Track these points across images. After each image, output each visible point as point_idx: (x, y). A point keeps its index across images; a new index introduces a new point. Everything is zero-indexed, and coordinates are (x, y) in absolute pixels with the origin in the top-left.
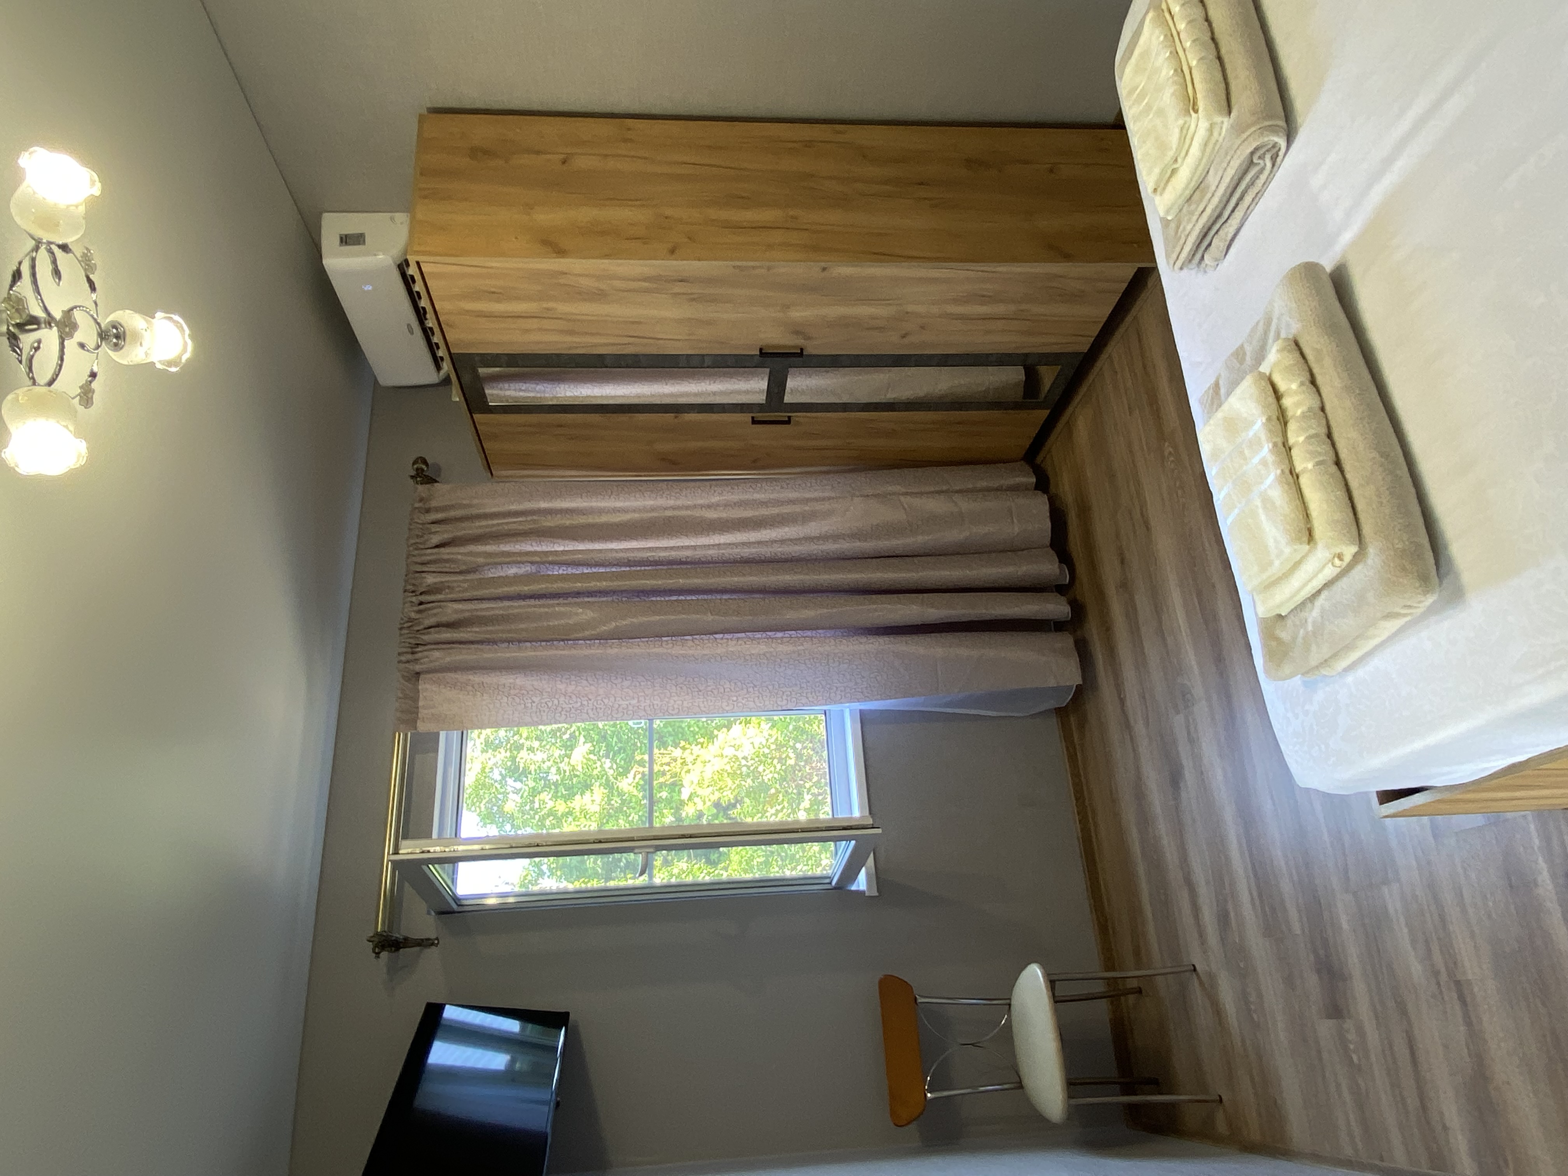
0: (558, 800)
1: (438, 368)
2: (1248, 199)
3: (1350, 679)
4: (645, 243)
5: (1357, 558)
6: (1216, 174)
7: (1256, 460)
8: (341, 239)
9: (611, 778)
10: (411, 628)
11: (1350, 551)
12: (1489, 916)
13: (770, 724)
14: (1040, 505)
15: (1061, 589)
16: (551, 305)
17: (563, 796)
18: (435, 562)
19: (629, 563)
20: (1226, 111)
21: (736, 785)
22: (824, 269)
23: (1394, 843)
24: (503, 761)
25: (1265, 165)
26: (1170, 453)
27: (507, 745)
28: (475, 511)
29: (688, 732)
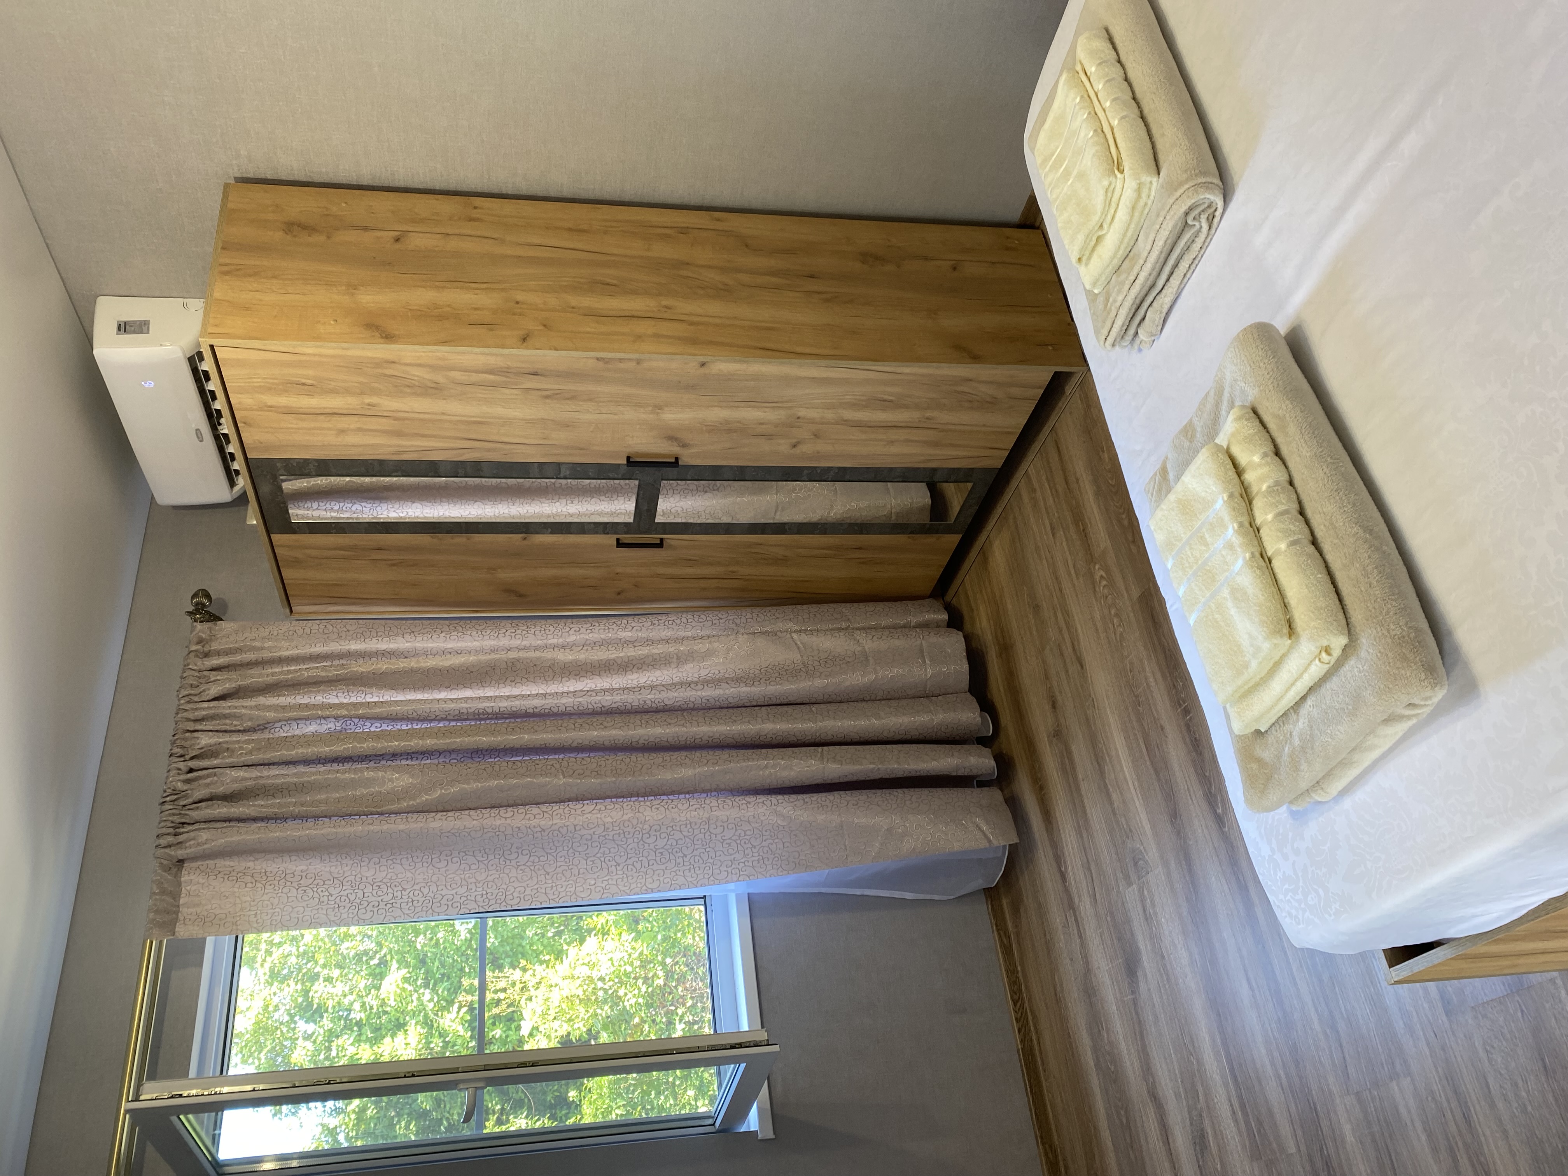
0: (362, 1044)
1: (232, 483)
2: (1184, 265)
3: (1347, 803)
4: (491, 330)
5: (1348, 651)
6: (1147, 238)
7: (1220, 543)
8: (119, 326)
9: (430, 1012)
10: (176, 803)
11: (1339, 642)
12: (1524, 1110)
13: (633, 934)
14: (954, 643)
15: (983, 741)
16: (374, 400)
17: (368, 1040)
18: (213, 717)
19: (460, 717)
20: (1156, 171)
21: (589, 1014)
22: (703, 365)
23: (1399, 1026)
24: (292, 996)
25: (1201, 227)
26: (1102, 577)
27: (298, 975)
28: (266, 655)
29: (530, 952)
